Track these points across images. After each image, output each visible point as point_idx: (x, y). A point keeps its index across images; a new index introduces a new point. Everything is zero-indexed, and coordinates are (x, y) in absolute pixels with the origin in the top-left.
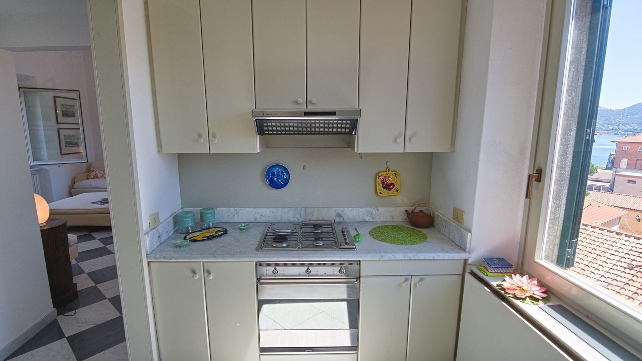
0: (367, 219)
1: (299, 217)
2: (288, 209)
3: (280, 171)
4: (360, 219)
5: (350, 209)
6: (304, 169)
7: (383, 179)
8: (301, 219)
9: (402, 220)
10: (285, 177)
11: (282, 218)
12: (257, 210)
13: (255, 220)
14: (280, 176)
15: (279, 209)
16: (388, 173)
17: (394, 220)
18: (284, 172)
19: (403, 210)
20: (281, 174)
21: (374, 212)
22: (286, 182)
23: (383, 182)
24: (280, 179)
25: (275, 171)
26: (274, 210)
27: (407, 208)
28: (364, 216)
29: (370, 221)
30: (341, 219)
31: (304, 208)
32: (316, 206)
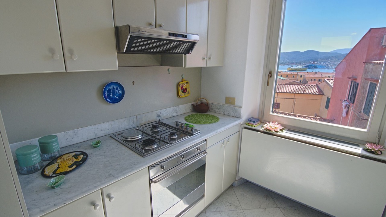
0: (175, 114)
1: (132, 124)
2: (123, 119)
3: (115, 88)
4: (170, 116)
5: (165, 110)
6: (133, 84)
7: (182, 86)
8: (134, 125)
9: (190, 111)
10: (120, 92)
11: (119, 128)
12: (96, 126)
13: (96, 136)
14: (116, 93)
15: (116, 121)
16: (183, 82)
17: (187, 112)
18: (118, 88)
19: (190, 105)
20: (116, 90)
21: (177, 109)
22: (121, 97)
23: (181, 89)
24: (115, 95)
25: (111, 88)
26: (112, 123)
27: (192, 103)
28: (173, 113)
29: (176, 115)
30: (160, 118)
31: (135, 116)
32: (144, 112)
